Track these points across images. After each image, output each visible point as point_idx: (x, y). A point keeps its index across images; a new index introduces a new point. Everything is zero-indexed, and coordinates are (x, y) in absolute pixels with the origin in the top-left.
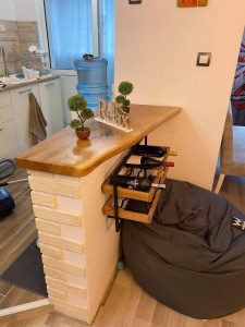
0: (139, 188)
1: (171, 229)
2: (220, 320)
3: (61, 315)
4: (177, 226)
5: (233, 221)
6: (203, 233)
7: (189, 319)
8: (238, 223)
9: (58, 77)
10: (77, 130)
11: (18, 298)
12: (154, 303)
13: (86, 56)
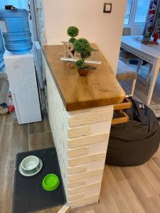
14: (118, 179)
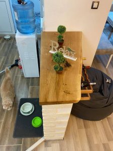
8: (108, 81)
14: (79, 128)
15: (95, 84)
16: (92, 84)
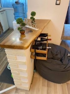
0: (43, 49)
1: (51, 59)
2: (66, 83)
3: (19, 89)
4: (52, 58)
5: (68, 54)
6: (60, 59)
7: (57, 84)
8: (69, 55)
9: (5, 10)
10: (20, 31)
11: (5, 87)
12: (46, 81)
13: (16, 2)
15: (51, 48)
16: (48, 48)
